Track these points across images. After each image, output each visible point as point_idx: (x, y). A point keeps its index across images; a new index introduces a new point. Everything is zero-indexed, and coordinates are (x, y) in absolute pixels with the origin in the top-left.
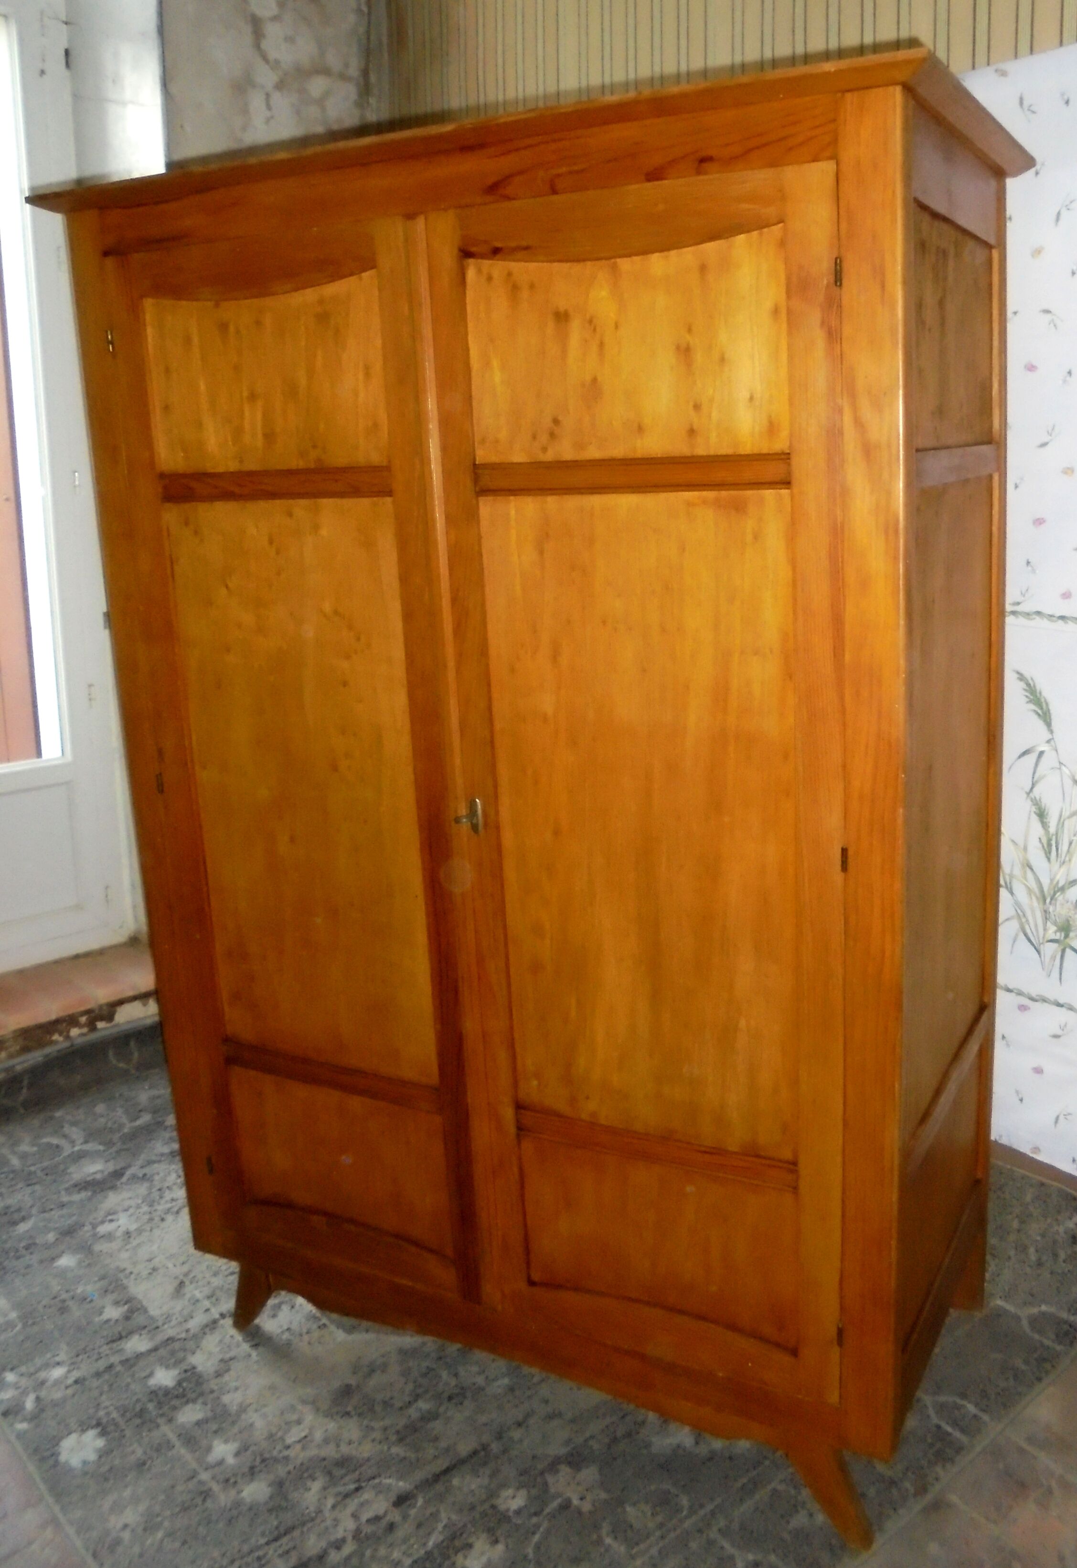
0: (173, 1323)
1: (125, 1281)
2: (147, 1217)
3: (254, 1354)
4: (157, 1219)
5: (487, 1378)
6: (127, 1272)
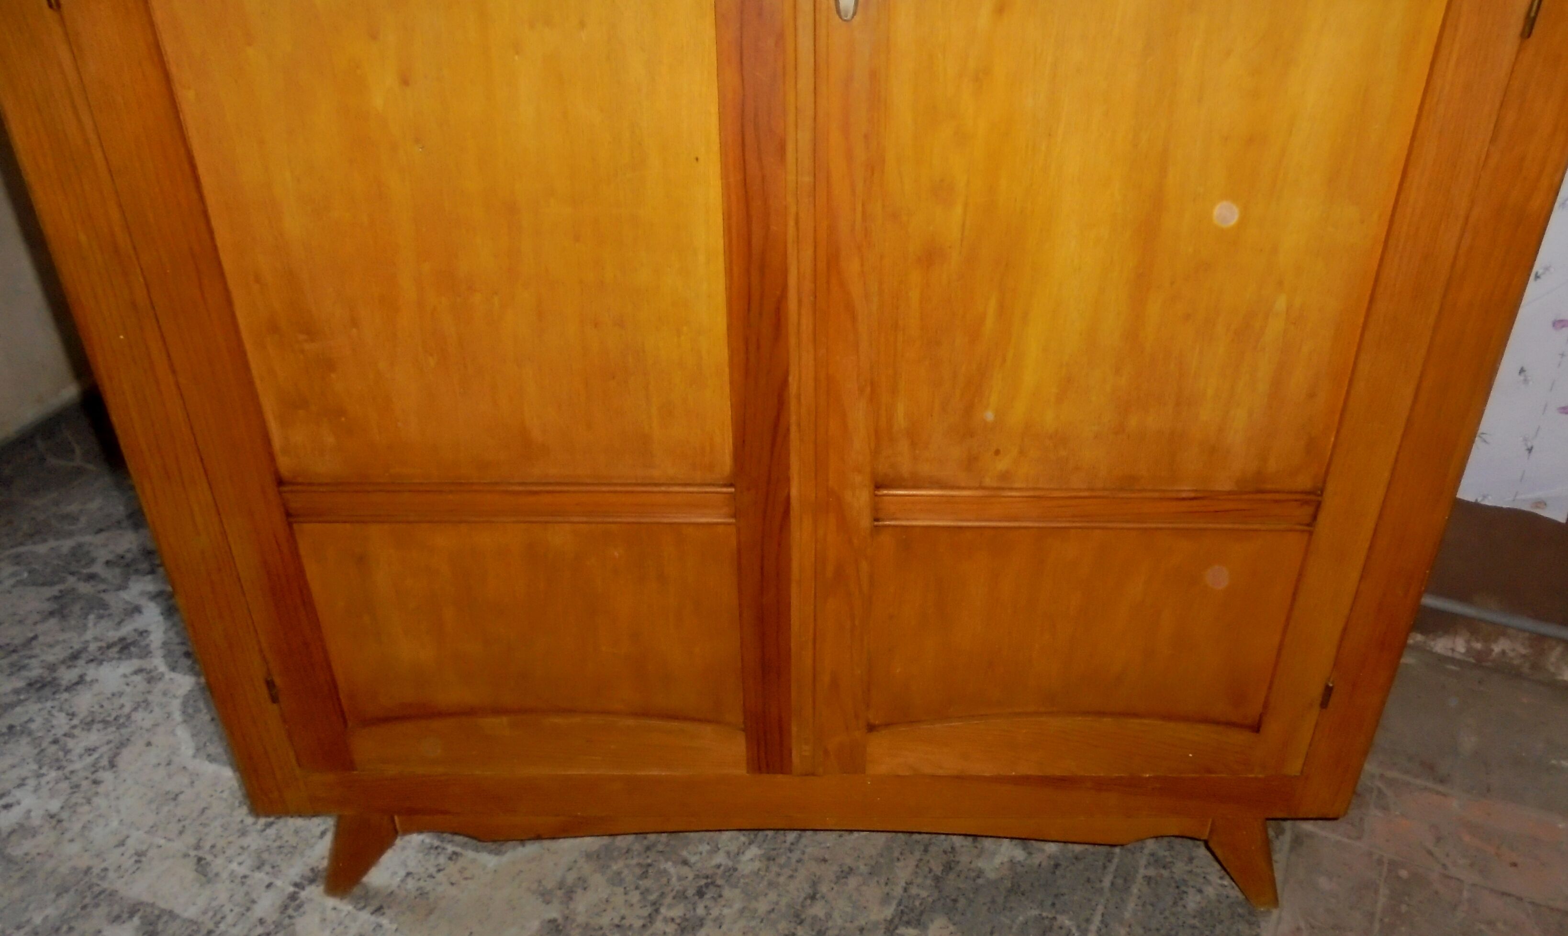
0: (230, 919)
1: (105, 885)
2: (64, 785)
3: (384, 921)
4: (85, 784)
5: (728, 853)
6: (96, 871)
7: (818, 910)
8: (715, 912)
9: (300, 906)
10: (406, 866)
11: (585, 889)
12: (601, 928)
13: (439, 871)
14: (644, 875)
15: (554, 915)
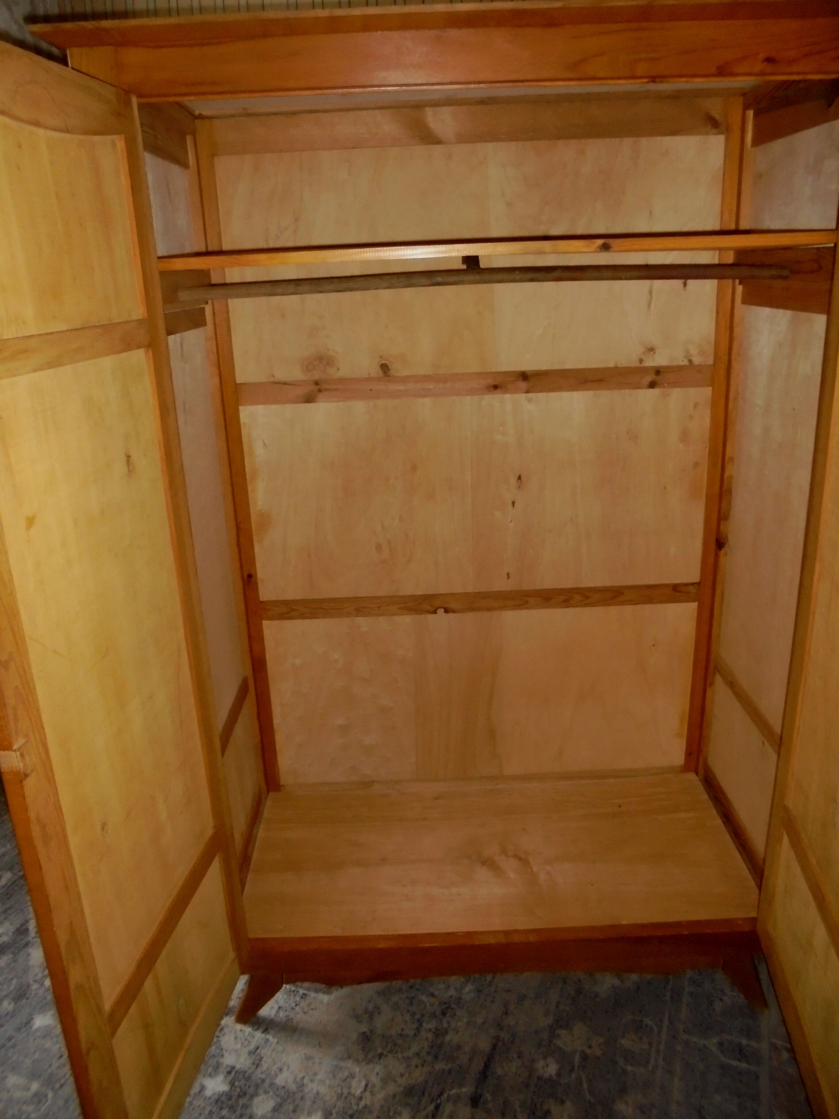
7: (510, 1021)
8: (453, 1025)
9: (222, 1030)
10: (278, 1003)
11: (379, 1013)
12: (391, 1036)
13: (296, 1005)
14: (411, 1004)
15: (364, 1029)
